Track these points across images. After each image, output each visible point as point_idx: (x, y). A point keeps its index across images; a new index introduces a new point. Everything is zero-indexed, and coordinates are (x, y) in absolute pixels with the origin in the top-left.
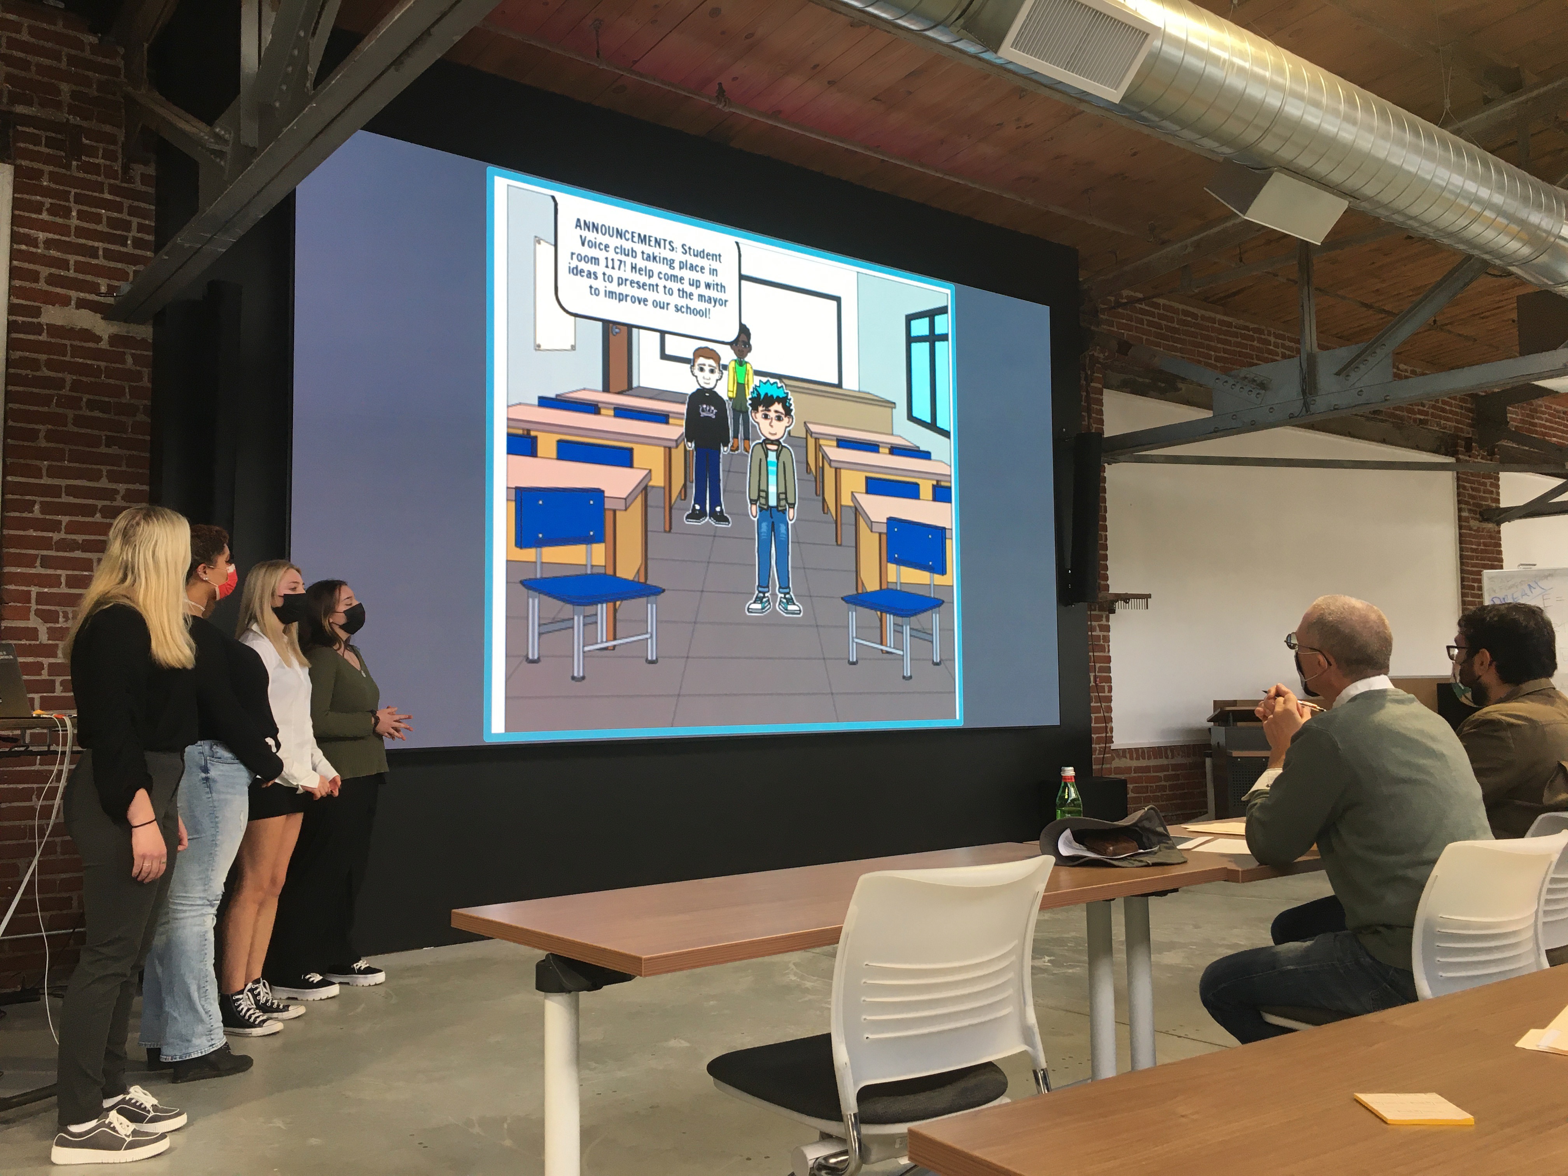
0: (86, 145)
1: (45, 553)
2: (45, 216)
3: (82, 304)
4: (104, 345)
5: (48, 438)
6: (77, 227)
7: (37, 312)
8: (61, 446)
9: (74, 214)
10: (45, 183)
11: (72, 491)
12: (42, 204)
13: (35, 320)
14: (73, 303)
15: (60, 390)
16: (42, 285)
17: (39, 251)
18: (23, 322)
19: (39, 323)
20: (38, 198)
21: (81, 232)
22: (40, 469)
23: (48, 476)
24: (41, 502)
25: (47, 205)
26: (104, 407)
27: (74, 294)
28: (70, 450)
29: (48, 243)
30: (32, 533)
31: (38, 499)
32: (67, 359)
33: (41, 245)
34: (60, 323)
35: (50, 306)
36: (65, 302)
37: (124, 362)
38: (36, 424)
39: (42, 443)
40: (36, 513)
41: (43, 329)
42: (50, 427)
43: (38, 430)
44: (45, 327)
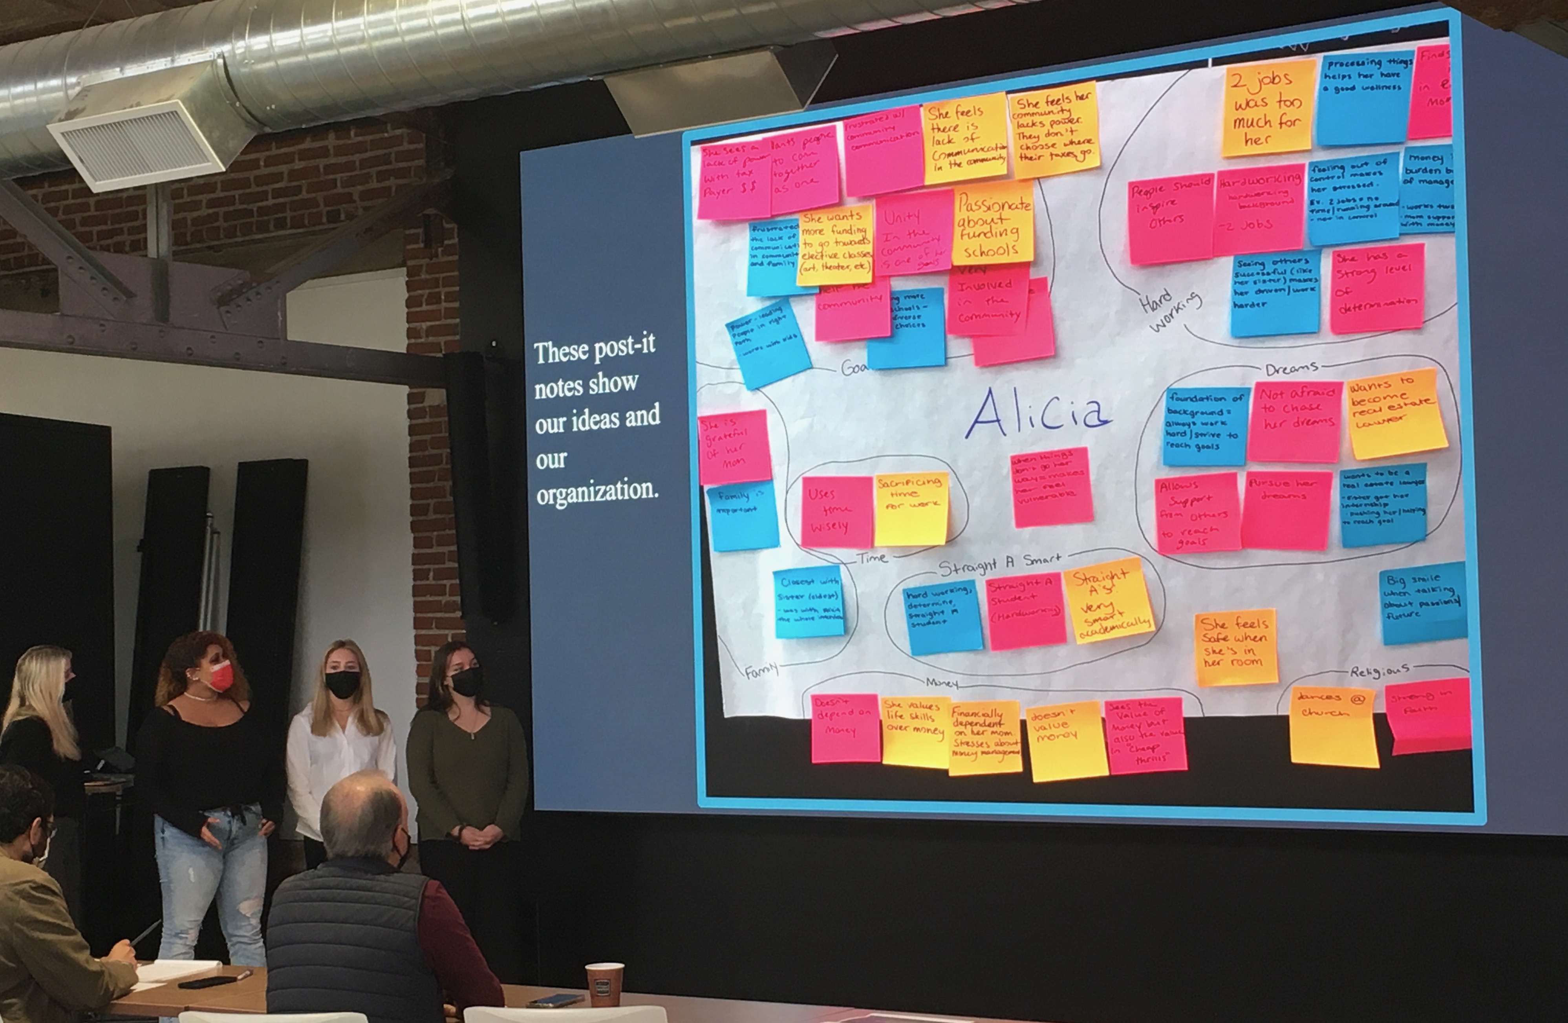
0: (448, 229)
1: (439, 615)
2: (425, 308)
5: (435, 511)
6: (446, 308)
7: (422, 397)
9: (443, 297)
10: (423, 277)
12: (422, 296)
13: (421, 405)
15: (440, 464)
17: (423, 340)
19: (424, 408)
20: (420, 292)
21: (450, 312)
22: (432, 540)
23: (437, 545)
24: (434, 570)
25: (426, 297)
29: (430, 331)
30: (429, 598)
31: (432, 567)
33: (423, 334)
38: (427, 499)
39: (432, 516)
40: (431, 581)
41: (426, 412)
42: (435, 500)
43: (429, 505)
44: (427, 410)
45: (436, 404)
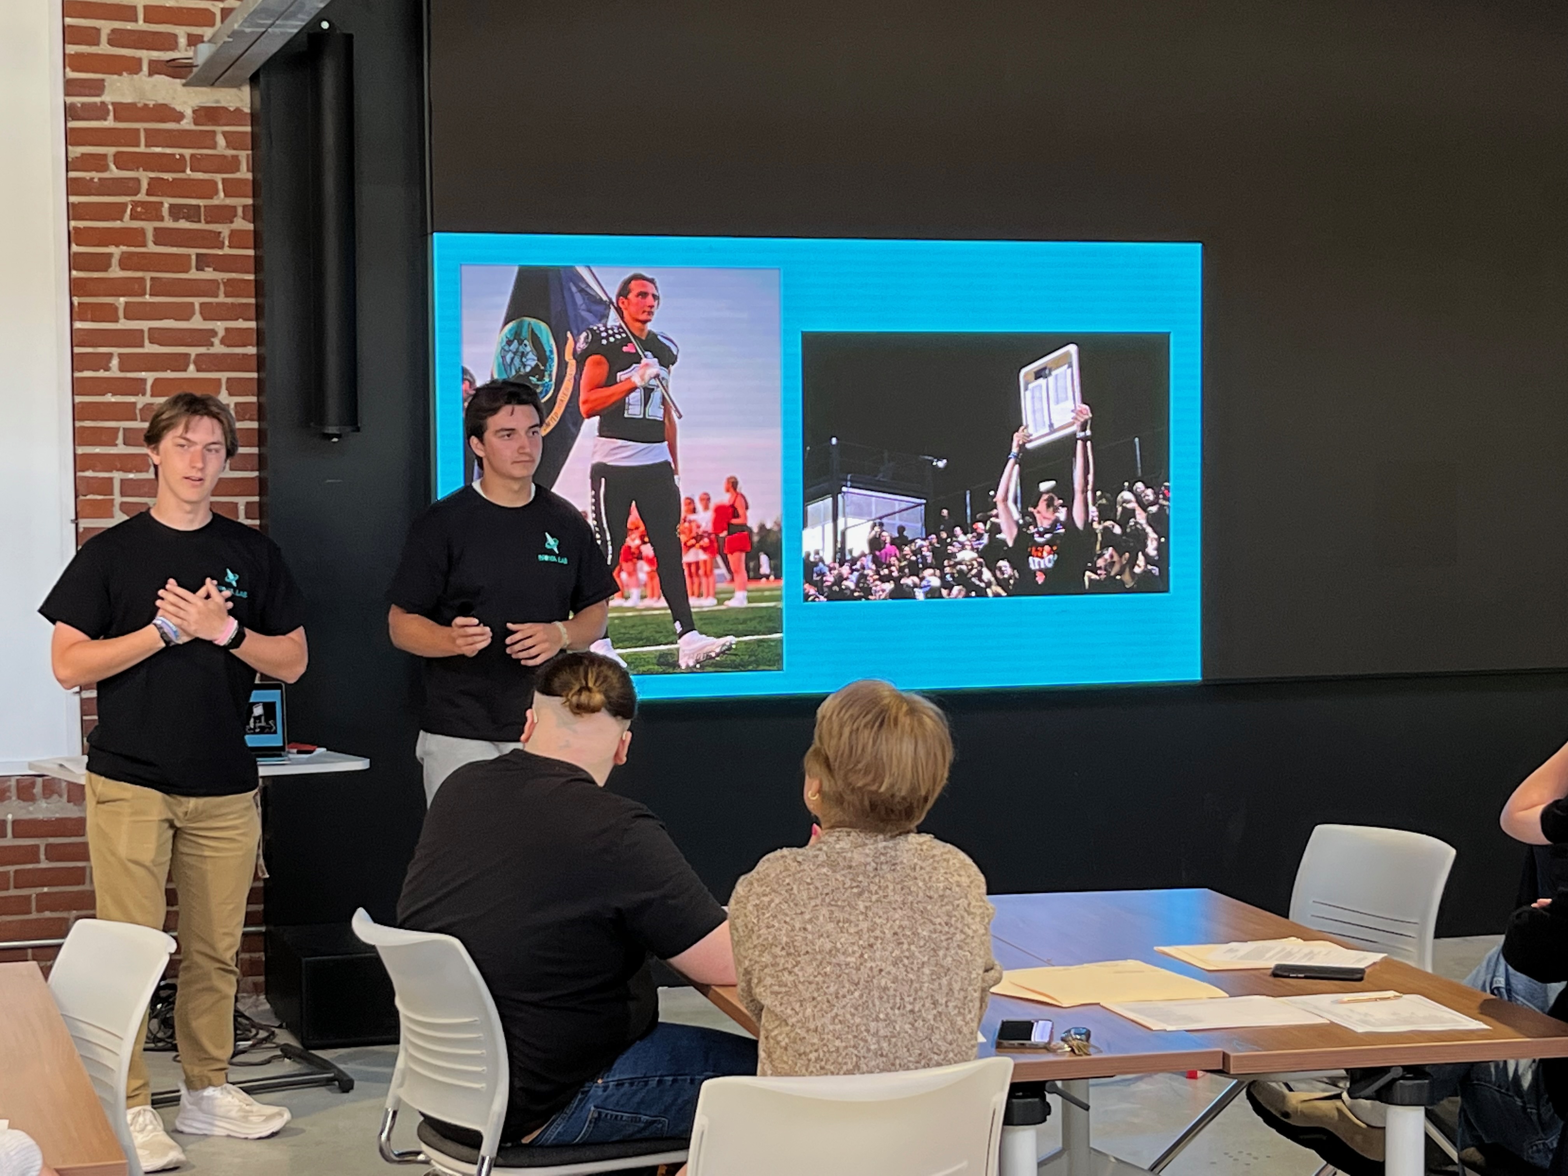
1: (127, 425)
3: (156, 68)
4: (187, 124)
5: (123, 266)
7: (98, 88)
8: (139, 274)
11: (157, 336)
13: (97, 100)
14: (145, 68)
15: (136, 195)
16: (104, 48)
18: (83, 104)
19: (103, 103)
22: (116, 309)
23: (127, 317)
24: (120, 355)
26: (192, 213)
27: (146, 55)
28: (152, 279)
30: (110, 398)
31: (116, 351)
32: (142, 149)
34: (128, 99)
35: (115, 77)
36: (133, 66)
37: (214, 146)
38: (107, 246)
39: (115, 272)
40: (114, 371)
41: (108, 110)
42: (124, 248)
43: (110, 255)
44: (110, 107)
45: (128, 100)
